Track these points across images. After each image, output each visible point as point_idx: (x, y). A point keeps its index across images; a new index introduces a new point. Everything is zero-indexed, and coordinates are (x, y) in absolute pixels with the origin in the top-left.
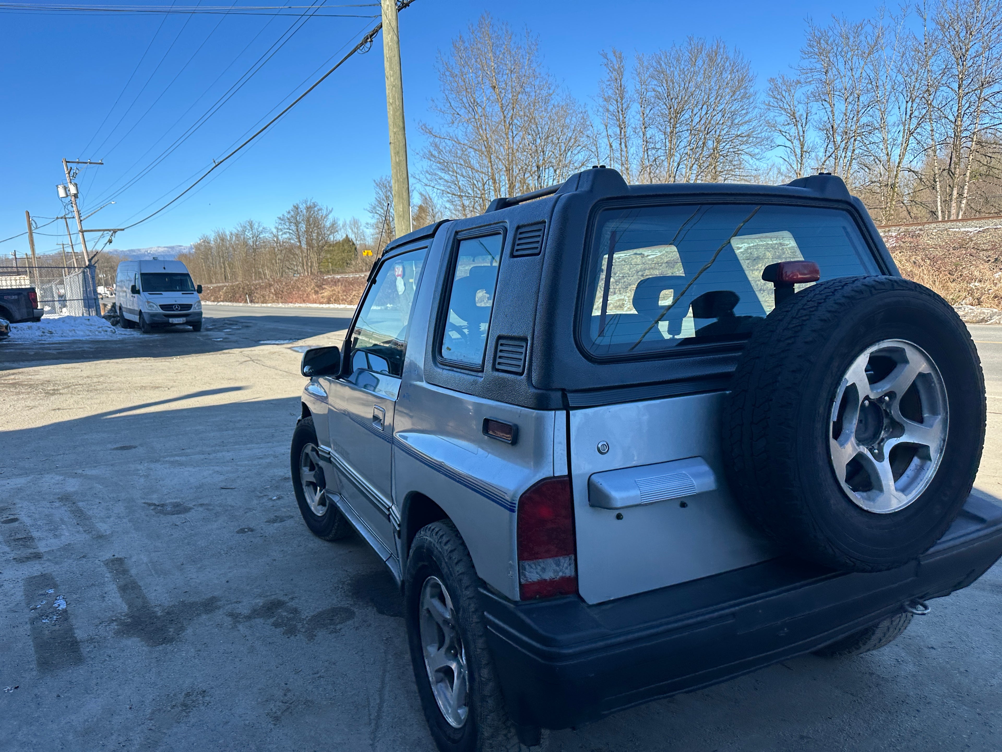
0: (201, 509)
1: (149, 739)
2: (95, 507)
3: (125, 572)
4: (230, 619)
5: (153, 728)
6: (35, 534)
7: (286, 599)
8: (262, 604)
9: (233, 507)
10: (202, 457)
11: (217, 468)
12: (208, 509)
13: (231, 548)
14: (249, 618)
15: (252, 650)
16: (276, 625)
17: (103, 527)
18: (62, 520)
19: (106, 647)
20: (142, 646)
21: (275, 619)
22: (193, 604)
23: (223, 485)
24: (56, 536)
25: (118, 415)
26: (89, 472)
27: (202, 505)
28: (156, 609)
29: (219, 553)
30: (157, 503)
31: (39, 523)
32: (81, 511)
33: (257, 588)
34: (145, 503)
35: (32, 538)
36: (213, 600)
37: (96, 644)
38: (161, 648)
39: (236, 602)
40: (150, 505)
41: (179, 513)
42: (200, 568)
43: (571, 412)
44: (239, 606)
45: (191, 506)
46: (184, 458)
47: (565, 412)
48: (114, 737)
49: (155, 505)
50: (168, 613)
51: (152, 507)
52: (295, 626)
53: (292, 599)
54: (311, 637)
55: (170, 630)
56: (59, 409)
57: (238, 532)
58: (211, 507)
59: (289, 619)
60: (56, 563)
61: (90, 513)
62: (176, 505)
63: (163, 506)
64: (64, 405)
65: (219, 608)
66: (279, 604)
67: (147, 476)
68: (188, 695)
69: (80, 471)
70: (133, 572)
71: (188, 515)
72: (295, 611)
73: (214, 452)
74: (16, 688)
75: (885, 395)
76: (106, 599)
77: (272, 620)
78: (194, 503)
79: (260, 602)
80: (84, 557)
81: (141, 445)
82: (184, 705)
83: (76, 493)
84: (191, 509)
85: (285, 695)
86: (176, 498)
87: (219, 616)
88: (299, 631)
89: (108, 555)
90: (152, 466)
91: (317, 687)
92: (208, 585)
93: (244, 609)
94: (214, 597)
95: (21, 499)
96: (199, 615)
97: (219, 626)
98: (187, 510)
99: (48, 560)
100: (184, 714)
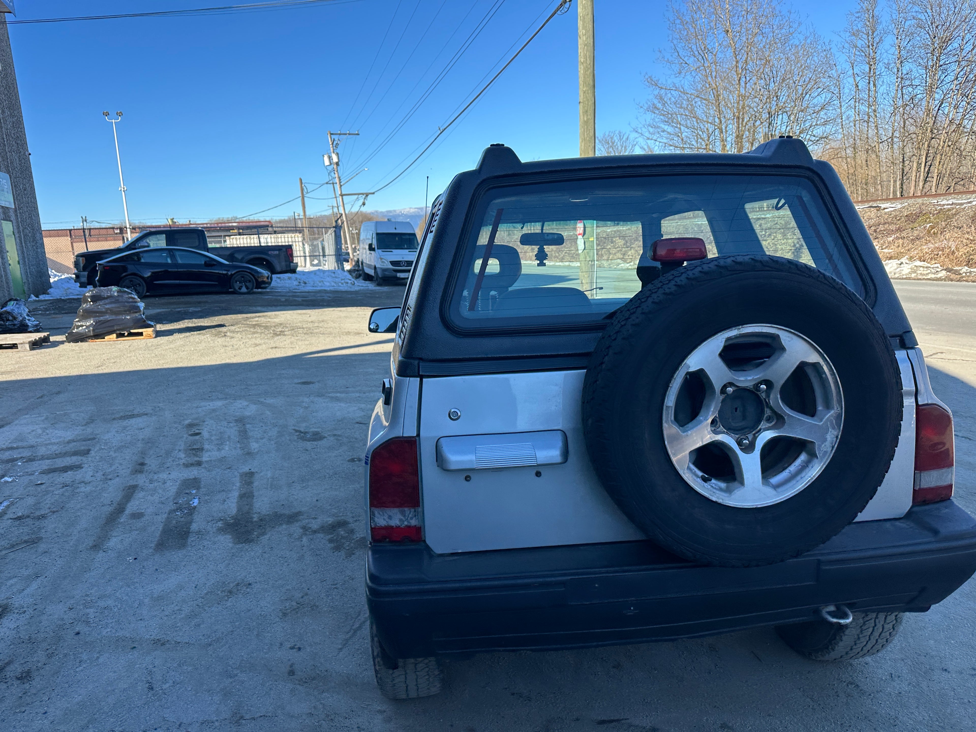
0: (332, 438)
1: (193, 612)
2: (257, 429)
3: (250, 483)
4: (301, 531)
5: (201, 604)
6: (206, 446)
7: (351, 520)
8: (330, 522)
9: (356, 439)
10: (358, 395)
11: (363, 406)
12: (337, 439)
13: (336, 474)
14: (315, 532)
15: (301, 558)
16: (331, 541)
17: (254, 446)
18: (229, 437)
19: (206, 539)
20: (230, 542)
21: (332, 536)
22: (282, 515)
23: (359, 420)
24: (219, 450)
25: (316, 355)
26: (270, 401)
27: (335, 435)
28: (255, 516)
29: (325, 476)
30: (302, 430)
31: (213, 438)
32: (246, 431)
33: (335, 509)
34: (294, 430)
35: (202, 449)
36: (299, 513)
37: (200, 536)
38: (241, 546)
39: (313, 518)
40: (296, 431)
41: (314, 440)
42: (304, 487)
43: (424, 380)
44: (313, 521)
45: (326, 435)
46: (343, 395)
47: (419, 379)
48: (173, 606)
49: (301, 432)
50: (261, 520)
51: (298, 434)
52: (344, 544)
53: (356, 521)
54: (350, 554)
55: (255, 533)
56: (276, 348)
57: (349, 461)
58: (339, 438)
59: (343, 538)
60: (209, 471)
61: (251, 434)
62: (316, 434)
63: (305, 433)
64: (281, 345)
65: (297, 521)
66: (342, 524)
67: (306, 408)
68: (238, 585)
69: (262, 400)
70: (256, 484)
71: (320, 443)
72: (352, 531)
73: (369, 392)
74: (135, 559)
75: (761, 383)
76: (226, 503)
77: (330, 536)
78: (329, 433)
79: (330, 520)
80: (229, 468)
81: (318, 382)
82: (230, 592)
83: (249, 417)
84: (325, 437)
85: (302, 597)
86: (319, 427)
87: (296, 529)
88: (344, 548)
89: (246, 469)
90: (316, 399)
91: (328, 596)
92: (301, 502)
93: (315, 525)
94: (300, 512)
95: (210, 418)
96: (281, 524)
97: (290, 535)
98: (322, 438)
99: (205, 468)
100: (226, 598)
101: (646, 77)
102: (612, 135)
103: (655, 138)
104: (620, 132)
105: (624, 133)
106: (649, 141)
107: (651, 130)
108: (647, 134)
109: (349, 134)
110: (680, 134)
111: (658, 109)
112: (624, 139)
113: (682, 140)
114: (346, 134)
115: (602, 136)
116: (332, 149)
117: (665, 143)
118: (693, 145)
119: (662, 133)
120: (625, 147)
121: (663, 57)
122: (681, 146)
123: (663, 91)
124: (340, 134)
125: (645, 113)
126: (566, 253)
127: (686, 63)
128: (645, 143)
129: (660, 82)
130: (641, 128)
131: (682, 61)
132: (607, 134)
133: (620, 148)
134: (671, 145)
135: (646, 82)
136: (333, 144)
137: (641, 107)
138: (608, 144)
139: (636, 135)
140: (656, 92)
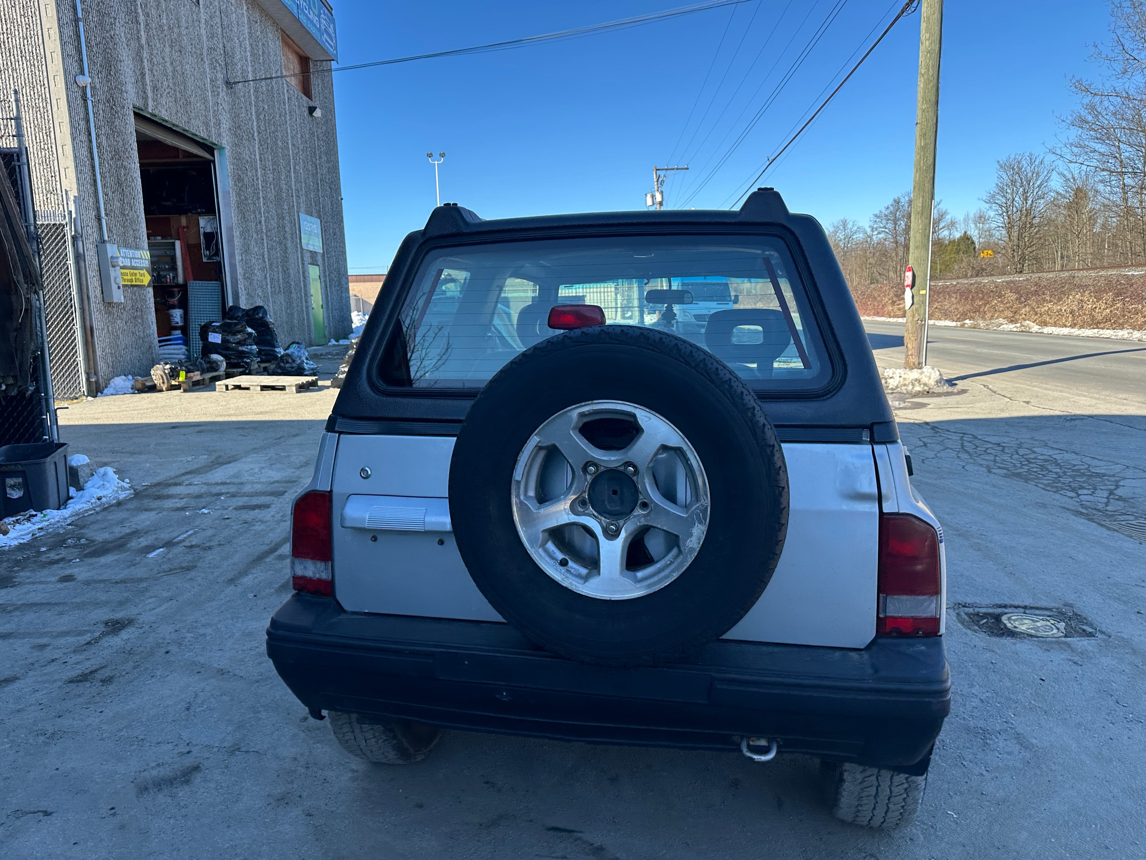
101: (1073, 81)
102: (1020, 158)
103: (1081, 160)
104: (1031, 154)
105: (1037, 154)
106: (1071, 165)
107: (1075, 150)
108: (1068, 156)
109: (677, 169)
110: (1117, 155)
111: (1088, 123)
112: (1036, 163)
113: (1121, 162)
114: (673, 169)
115: (1005, 160)
116: (656, 187)
117: (1096, 167)
118: (1138, 169)
119: (1092, 154)
120: (1037, 173)
121: (1100, 53)
122: (1120, 170)
123: (1097, 98)
124: (667, 169)
125: (1068, 128)
126: (936, 308)
127: (1135, 59)
128: (1065, 167)
129: (1093, 86)
130: (1061, 148)
131: (1128, 56)
132: (1012, 157)
133: (1030, 175)
134: (1103, 170)
135: (1073, 87)
136: (658, 181)
137: (1063, 121)
138: (1013, 169)
139: (1053, 157)
140: (1086, 101)
